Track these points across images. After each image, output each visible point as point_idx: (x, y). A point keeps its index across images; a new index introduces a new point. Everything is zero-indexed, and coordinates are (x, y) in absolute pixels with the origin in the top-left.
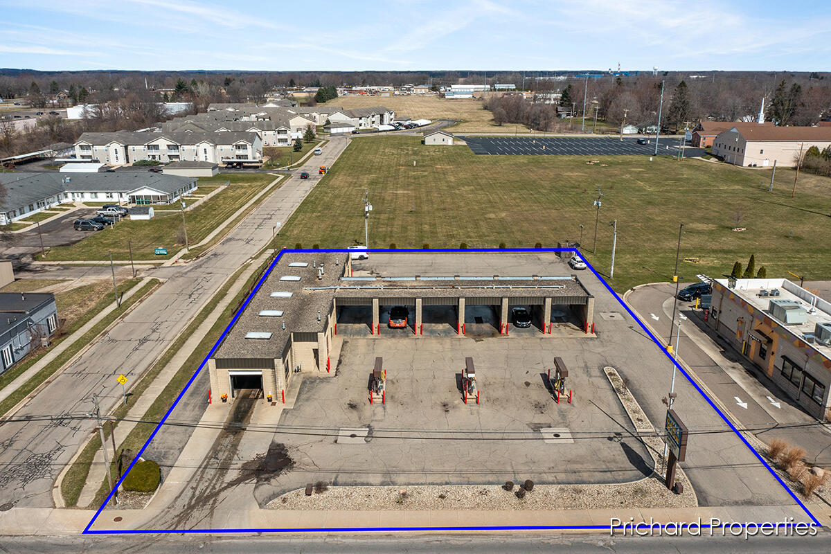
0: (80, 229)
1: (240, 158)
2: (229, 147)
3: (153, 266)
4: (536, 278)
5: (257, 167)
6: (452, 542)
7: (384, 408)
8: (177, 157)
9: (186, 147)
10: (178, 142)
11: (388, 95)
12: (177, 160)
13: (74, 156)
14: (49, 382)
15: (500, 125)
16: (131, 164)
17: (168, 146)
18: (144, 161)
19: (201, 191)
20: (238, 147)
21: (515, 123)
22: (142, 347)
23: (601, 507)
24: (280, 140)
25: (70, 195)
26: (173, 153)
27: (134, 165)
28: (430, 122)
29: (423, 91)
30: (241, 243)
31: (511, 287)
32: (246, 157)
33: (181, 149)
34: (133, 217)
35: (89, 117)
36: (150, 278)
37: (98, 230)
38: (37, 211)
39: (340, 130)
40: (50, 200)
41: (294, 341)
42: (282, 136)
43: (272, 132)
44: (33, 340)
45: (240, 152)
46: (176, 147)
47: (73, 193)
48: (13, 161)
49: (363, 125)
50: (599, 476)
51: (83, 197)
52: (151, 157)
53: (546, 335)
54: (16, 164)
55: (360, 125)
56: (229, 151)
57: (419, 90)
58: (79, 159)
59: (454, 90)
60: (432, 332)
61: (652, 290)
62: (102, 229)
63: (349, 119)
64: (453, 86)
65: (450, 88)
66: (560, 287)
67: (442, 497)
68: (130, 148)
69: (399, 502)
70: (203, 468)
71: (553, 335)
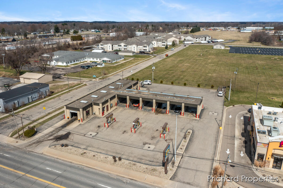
0: (82, 68)
1: (145, 50)
2: (142, 46)
3: (89, 80)
4: (188, 96)
5: (148, 53)
6: (84, 168)
7: (107, 129)
8: (126, 49)
9: (129, 46)
10: (127, 44)
11: (219, 30)
12: (126, 50)
13: (99, 48)
14: (36, 107)
15: (251, 43)
16: (113, 51)
17: (124, 46)
18: (117, 50)
19: (125, 59)
20: (144, 47)
21: (258, 42)
22: (64, 102)
23: (137, 171)
24: (163, 45)
25: (87, 58)
26: (125, 48)
27: (114, 51)
28: (224, 41)
29: (234, 29)
30: (120, 76)
31: (175, 98)
32: (146, 50)
33: (127, 46)
34: (98, 66)
35: (114, 36)
36: (85, 83)
37: (86, 69)
38: (76, 62)
39: (188, 42)
40: (81, 59)
41: (94, 105)
42: (164, 44)
43: (160, 42)
44: (39, 96)
45: (145, 48)
46: (126, 46)
47: (88, 58)
48: (83, 48)
49: (197, 41)
50: (147, 162)
51: (90, 59)
52: (119, 49)
53: (182, 116)
54: (84, 49)
55: (196, 41)
56: (141, 48)
57: (232, 29)
58: (100, 48)
59: (247, 29)
60: (145, 109)
61: (242, 107)
62: (88, 69)
63: (192, 39)
64: (247, 28)
65: (245, 28)
66: (192, 100)
67: (94, 156)
68: (114, 45)
69: (82, 154)
70: (47, 134)
71: (184, 116)
